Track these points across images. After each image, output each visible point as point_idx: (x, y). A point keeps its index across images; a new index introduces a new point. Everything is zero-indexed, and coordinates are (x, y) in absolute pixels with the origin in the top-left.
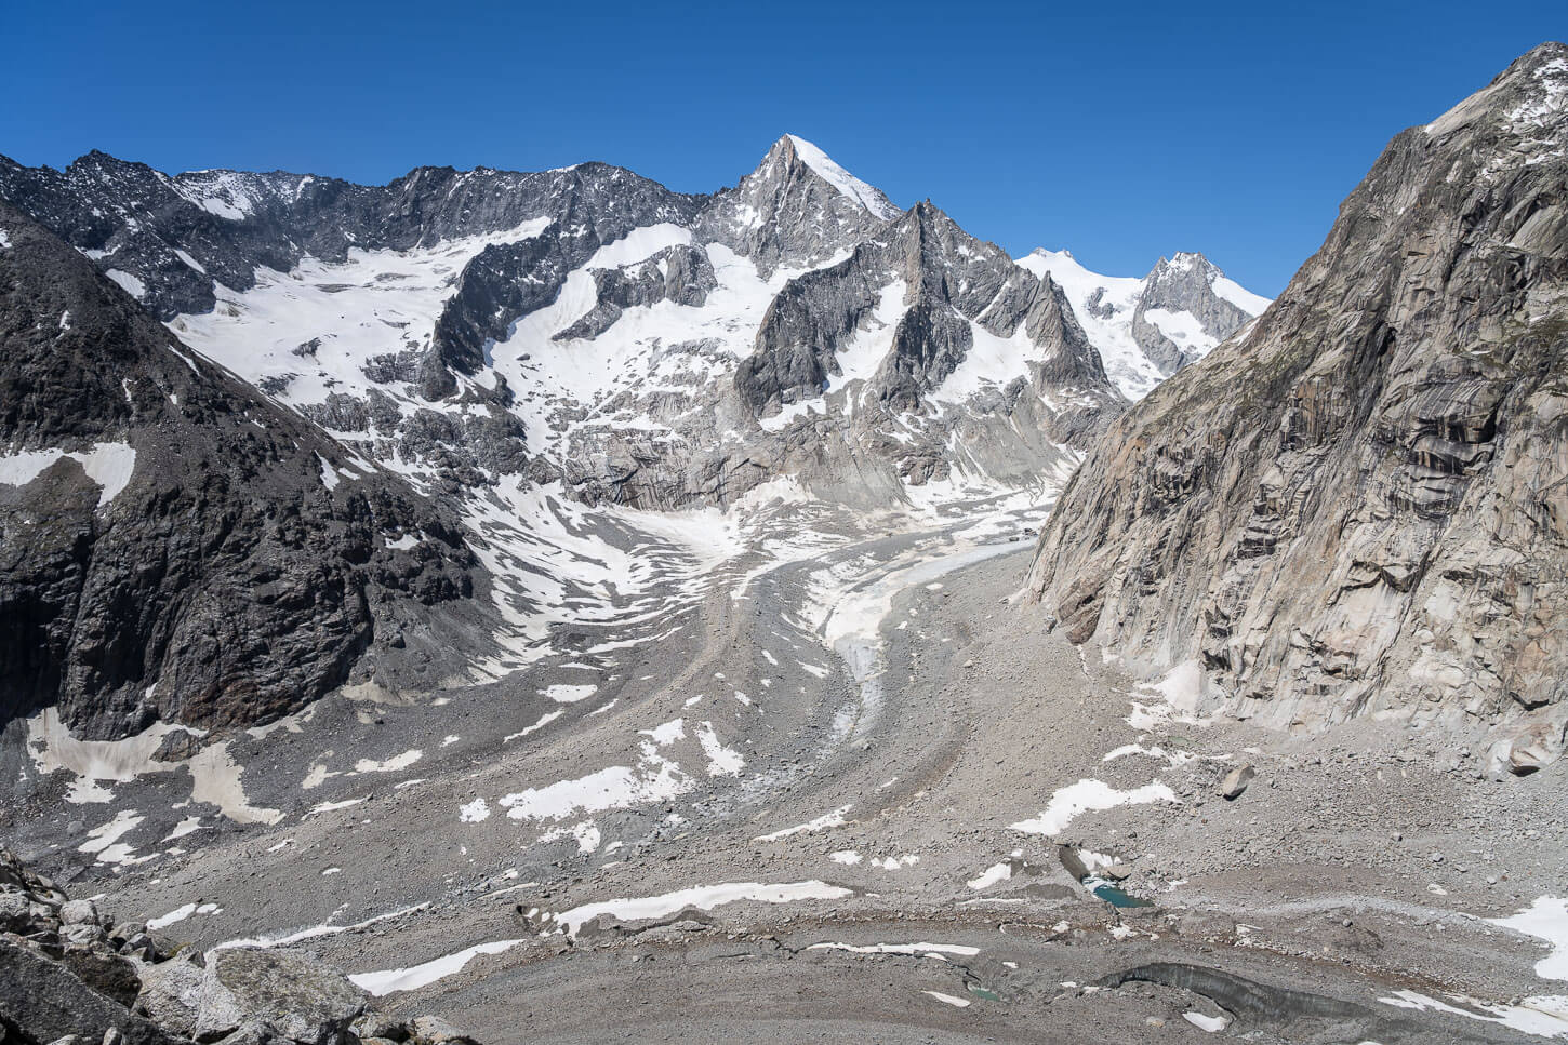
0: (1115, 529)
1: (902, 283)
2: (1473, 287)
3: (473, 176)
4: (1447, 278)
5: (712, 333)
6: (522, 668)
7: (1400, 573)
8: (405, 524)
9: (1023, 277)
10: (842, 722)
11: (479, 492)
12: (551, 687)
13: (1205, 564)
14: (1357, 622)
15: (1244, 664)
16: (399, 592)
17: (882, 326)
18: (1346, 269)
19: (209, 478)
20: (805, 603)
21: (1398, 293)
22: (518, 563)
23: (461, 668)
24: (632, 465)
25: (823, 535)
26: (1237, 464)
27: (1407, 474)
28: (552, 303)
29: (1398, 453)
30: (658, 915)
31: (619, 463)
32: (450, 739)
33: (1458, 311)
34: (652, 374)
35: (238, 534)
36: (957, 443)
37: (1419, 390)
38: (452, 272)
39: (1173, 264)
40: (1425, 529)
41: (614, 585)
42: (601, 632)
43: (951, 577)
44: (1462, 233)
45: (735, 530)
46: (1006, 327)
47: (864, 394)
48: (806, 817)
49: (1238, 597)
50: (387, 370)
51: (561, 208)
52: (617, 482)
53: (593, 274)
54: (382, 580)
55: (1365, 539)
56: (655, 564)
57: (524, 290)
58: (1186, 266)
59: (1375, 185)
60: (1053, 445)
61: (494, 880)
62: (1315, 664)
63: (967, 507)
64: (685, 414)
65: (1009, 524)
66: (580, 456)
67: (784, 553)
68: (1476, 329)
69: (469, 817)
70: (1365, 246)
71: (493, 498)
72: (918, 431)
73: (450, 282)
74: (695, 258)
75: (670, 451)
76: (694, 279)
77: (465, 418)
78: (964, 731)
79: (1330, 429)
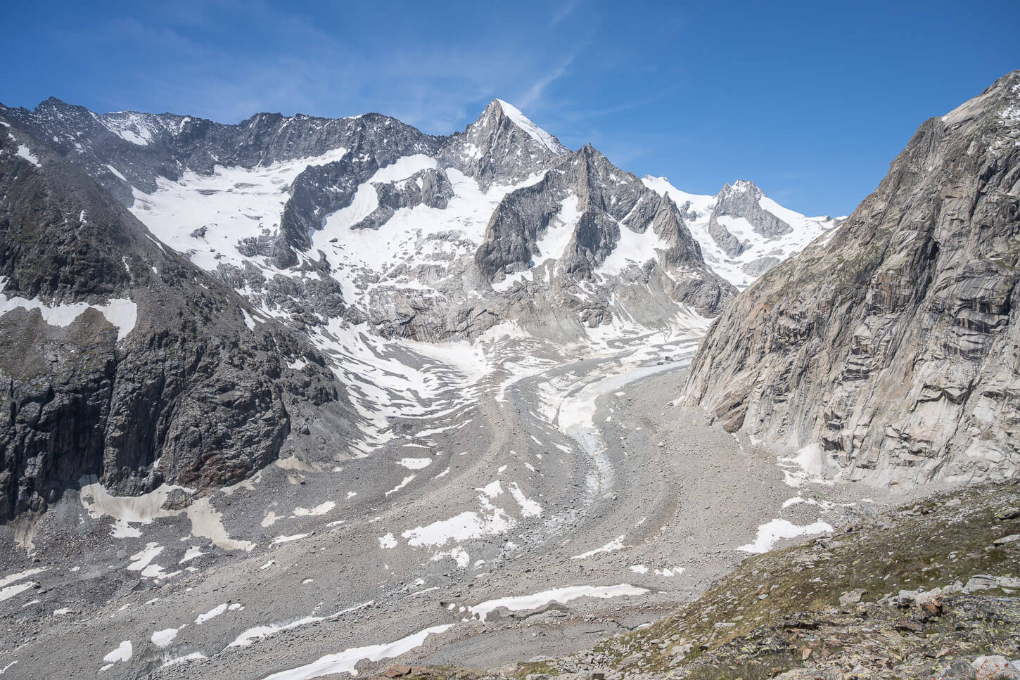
0: (751, 360)
1: (575, 197)
2: (989, 219)
3: (295, 119)
4: (972, 213)
5: (456, 227)
6: (380, 447)
7: (956, 393)
8: (296, 353)
9: (651, 195)
10: (591, 481)
11: (317, 329)
12: (403, 460)
13: (820, 384)
14: (930, 422)
15: (854, 447)
16: (300, 398)
17: (564, 225)
18: (898, 203)
19: (185, 322)
20: (540, 404)
21: (940, 220)
22: (357, 377)
23: (344, 447)
24: (412, 312)
25: (540, 359)
26: (838, 323)
27: (954, 332)
28: (349, 205)
29: (947, 319)
30: (534, 607)
31: (403, 311)
32: (351, 494)
33: (980, 233)
34: (418, 253)
35: (205, 360)
36: (616, 300)
37: (957, 280)
38: (285, 183)
39: (734, 187)
40: (969, 366)
41: (416, 392)
42: (420, 422)
43: (628, 387)
44: (980, 186)
45: (481, 355)
46: (641, 227)
47: (557, 269)
48: (598, 543)
49: (846, 405)
50: (251, 247)
51: (353, 142)
52: (403, 324)
53: (375, 186)
54: (291, 390)
55: (929, 371)
56: (440, 378)
57: (331, 196)
58: (743, 189)
59: (914, 152)
60: (675, 302)
61: (410, 586)
62: (903, 447)
63: (626, 342)
64: (442, 279)
65: (655, 353)
66: (378, 306)
67: (519, 372)
68: (992, 244)
69: (385, 545)
70: (910, 189)
71: (325, 333)
72: (591, 293)
73: (284, 190)
74: (441, 178)
75: (435, 303)
76: (440, 192)
77: (304, 280)
78: (675, 487)
79: (900, 303)
